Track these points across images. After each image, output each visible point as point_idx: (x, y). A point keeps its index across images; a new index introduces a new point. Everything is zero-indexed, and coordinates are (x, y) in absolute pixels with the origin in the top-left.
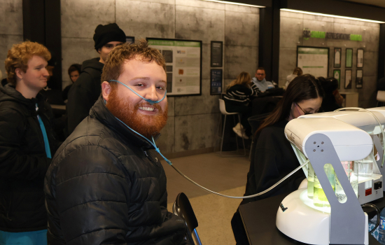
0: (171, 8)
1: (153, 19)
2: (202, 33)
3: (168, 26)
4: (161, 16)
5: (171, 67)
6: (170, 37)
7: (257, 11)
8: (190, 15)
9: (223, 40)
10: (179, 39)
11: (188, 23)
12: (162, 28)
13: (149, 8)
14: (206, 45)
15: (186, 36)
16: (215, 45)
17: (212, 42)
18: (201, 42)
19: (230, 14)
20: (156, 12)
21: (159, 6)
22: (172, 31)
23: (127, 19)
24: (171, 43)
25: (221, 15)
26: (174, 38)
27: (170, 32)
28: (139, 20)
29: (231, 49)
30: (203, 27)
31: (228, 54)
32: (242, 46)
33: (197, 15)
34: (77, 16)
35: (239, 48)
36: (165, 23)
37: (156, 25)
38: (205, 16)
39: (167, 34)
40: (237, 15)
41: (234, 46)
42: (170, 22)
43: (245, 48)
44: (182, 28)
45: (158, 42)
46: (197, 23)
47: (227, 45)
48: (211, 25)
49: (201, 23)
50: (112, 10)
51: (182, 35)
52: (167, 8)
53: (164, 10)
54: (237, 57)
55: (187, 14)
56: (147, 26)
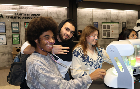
0: (109, 13)
1: (104, 17)
2: (119, 20)
3: (108, 18)
4: (106, 16)
5: (110, 30)
6: (109, 22)
7: (137, 12)
8: (115, 15)
9: (126, 22)
10: (112, 22)
11: (115, 17)
12: (107, 19)
13: (102, 14)
14: (120, 23)
15: (114, 21)
16: (123, 23)
17: (122, 22)
18: (119, 22)
19: (128, 14)
20: (105, 15)
21: (106, 13)
22: (110, 20)
23: (96, 17)
24: (109, 23)
25: (125, 14)
26: (110, 22)
27: (109, 20)
28: (100, 17)
29: (129, 24)
30: (120, 18)
31: (128, 26)
32: (133, 23)
33: (118, 15)
34: (82, 17)
35: (132, 24)
36: (107, 17)
37: (105, 18)
38: (120, 15)
39: (108, 21)
40: (130, 14)
41: (130, 23)
42: (109, 17)
43: (133, 24)
44: (113, 19)
45: (105, 23)
46: (118, 17)
47: (127, 23)
48: (122, 18)
49: (119, 17)
50: (92, 15)
51: (113, 21)
52: (108, 13)
53: (107, 14)
54: (131, 26)
55: (114, 15)
56: (102, 19)
